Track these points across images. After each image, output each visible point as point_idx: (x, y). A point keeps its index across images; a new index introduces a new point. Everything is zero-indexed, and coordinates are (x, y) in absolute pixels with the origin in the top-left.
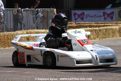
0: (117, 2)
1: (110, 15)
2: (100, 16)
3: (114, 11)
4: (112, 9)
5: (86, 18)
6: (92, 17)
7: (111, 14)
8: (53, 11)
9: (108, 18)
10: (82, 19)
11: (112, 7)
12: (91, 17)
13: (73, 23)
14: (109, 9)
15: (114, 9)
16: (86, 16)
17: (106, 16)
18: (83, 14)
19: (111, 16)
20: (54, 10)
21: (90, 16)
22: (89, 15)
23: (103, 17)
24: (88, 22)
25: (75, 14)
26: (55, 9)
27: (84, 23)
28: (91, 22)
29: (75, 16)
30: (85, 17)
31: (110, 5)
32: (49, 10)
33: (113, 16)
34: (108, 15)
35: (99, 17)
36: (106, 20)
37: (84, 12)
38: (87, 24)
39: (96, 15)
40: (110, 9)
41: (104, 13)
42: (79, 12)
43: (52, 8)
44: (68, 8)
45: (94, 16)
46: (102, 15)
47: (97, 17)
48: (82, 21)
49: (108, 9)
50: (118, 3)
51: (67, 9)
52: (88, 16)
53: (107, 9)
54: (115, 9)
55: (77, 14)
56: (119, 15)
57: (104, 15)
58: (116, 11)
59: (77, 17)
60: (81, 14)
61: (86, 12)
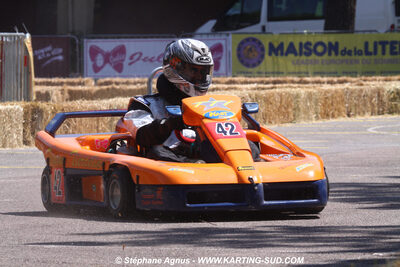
0: (231, 12)
3: (223, 42)
4: (217, 37)
5: (130, 64)
6: (151, 60)
8: (21, 41)
10: (119, 68)
11: (217, 29)
12: (148, 62)
13: (87, 81)
14: (208, 34)
15: (224, 37)
16: (131, 58)
20: (25, 37)
21: (143, 56)
22: (141, 54)
24: (137, 79)
25: (94, 52)
26: (28, 35)
27: (125, 80)
29: (93, 58)
30: (127, 61)
32: (6, 36)
33: (220, 59)
37: (124, 43)
38: (135, 83)
40: (211, 37)
42: (108, 45)
43: (17, 29)
44: (73, 33)
45: (159, 58)
48: (117, 74)
49: (205, 37)
50: (236, 15)
51: (69, 35)
52: (138, 59)
53: (201, 34)
54: (228, 35)
55: (101, 52)
56: (239, 56)
58: (231, 41)
59: (100, 60)
60: (113, 50)
61: (133, 46)
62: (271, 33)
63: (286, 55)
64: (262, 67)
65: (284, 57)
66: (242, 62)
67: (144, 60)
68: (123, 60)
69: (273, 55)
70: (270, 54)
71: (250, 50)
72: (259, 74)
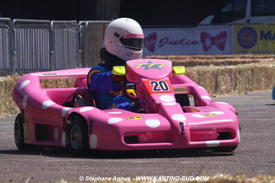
1: (216, 40)
2: (193, 43)
3: (227, 30)
4: (223, 27)
5: (160, 46)
6: (175, 43)
7: (219, 37)
9: (214, 46)
10: (152, 49)
11: (214, 22)
12: (173, 45)
15: (228, 27)
16: (161, 42)
17: (208, 43)
18: (154, 36)
19: (220, 41)
21: (170, 41)
22: (168, 39)
23: (201, 45)
28: (181, 56)
30: (158, 44)
31: (210, 18)
33: (225, 42)
34: (213, 40)
35: (191, 45)
36: (209, 51)
37: (155, 31)
39: (184, 40)
41: (204, 36)
45: (180, 42)
46: (198, 39)
47: (187, 43)
48: (150, 53)
52: (166, 43)
54: (231, 25)
56: (239, 40)
57: (203, 41)
58: (232, 29)
60: (148, 36)
62: (262, 24)
63: (273, 39)
64: (255, 48)
65: (271, 41)
66: (241, 44)
67: (170, 43)
68: (154, 44)
69: (264, 39)
70: (261, 39)
71: (247, 35)
72: (253, 53)
